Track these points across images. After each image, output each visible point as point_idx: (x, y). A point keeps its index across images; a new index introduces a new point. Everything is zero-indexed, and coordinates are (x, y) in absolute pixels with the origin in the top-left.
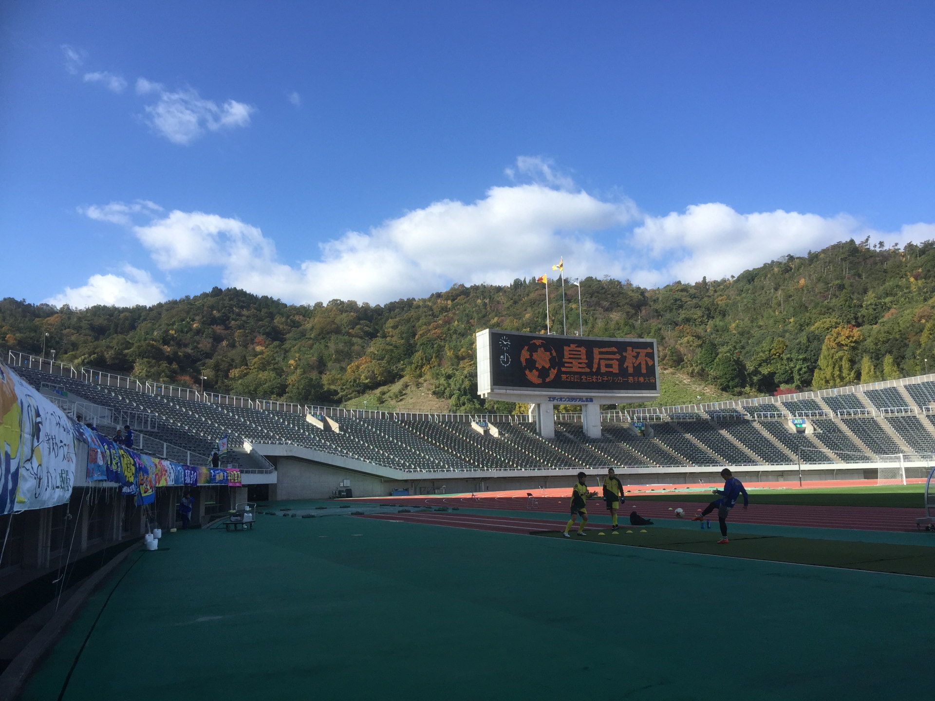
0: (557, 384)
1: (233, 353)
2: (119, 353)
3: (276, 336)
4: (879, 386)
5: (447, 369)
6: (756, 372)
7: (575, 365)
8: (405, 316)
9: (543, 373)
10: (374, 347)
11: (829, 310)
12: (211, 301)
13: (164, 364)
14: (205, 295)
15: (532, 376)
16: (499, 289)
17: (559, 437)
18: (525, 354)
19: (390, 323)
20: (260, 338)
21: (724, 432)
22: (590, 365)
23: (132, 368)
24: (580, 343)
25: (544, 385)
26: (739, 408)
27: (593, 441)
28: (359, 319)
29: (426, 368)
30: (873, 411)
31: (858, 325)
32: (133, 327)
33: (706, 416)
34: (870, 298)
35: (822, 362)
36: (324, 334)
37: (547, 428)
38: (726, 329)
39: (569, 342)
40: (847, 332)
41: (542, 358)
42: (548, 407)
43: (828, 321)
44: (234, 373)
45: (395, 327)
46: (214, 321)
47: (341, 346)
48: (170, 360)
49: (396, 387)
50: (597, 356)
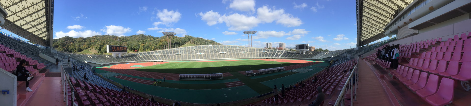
0: (116, 51)
1: (69, 44)
2: (57, 45)
3: (73, 42)
4: (148, 52)
5: (96, 47)
6: (133, 48)
7: (118, 49)
8: (89, 39)
9: (115, 50)
10: (86, 43)
11: (141, 42)
12: (65, 38)
13: (62, 46)
14: (64, 37)
15: (113, 50)
16: (101, 36)
17: (116, 58)
18: (113, 48)
19: (87, 40)
20: (71, 42)
21: (134, 57)
22: (120, 49)
23: (58, 46)
24: (119, 47)
25: (115, 52)
26: (135, 54)
27: (120, 58)
28: (83, 39)
29: (93, 46)
30: (148, 55)
31: (144, 44)
32: (57, 41)
33: (131, 55)
34: (144, 41)
35: (140, 48)
36: (79, 42)
37: (115, 56)
38: (129, 43)
39: (117, 46)
40: (143, 44)
41: (115, 48)
42: (115, 54)
43: (141, 43)
44: (69, 47)
45: (88, 41)
46: (66, 40)
47: (82, 43)
48: (62, 45)
49: (90, 49)
50: (121, 48)
